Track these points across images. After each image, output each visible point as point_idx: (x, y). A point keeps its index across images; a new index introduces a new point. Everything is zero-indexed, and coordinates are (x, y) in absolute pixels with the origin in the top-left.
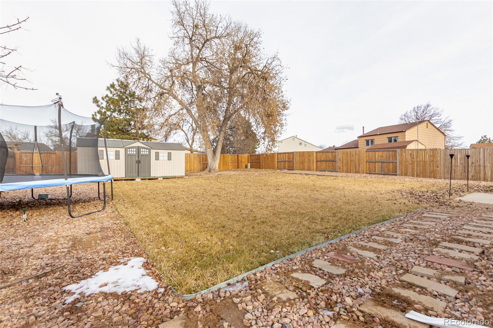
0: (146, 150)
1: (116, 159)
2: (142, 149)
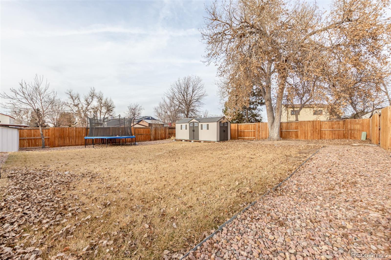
0: (197, 123)
1: (186, 129)
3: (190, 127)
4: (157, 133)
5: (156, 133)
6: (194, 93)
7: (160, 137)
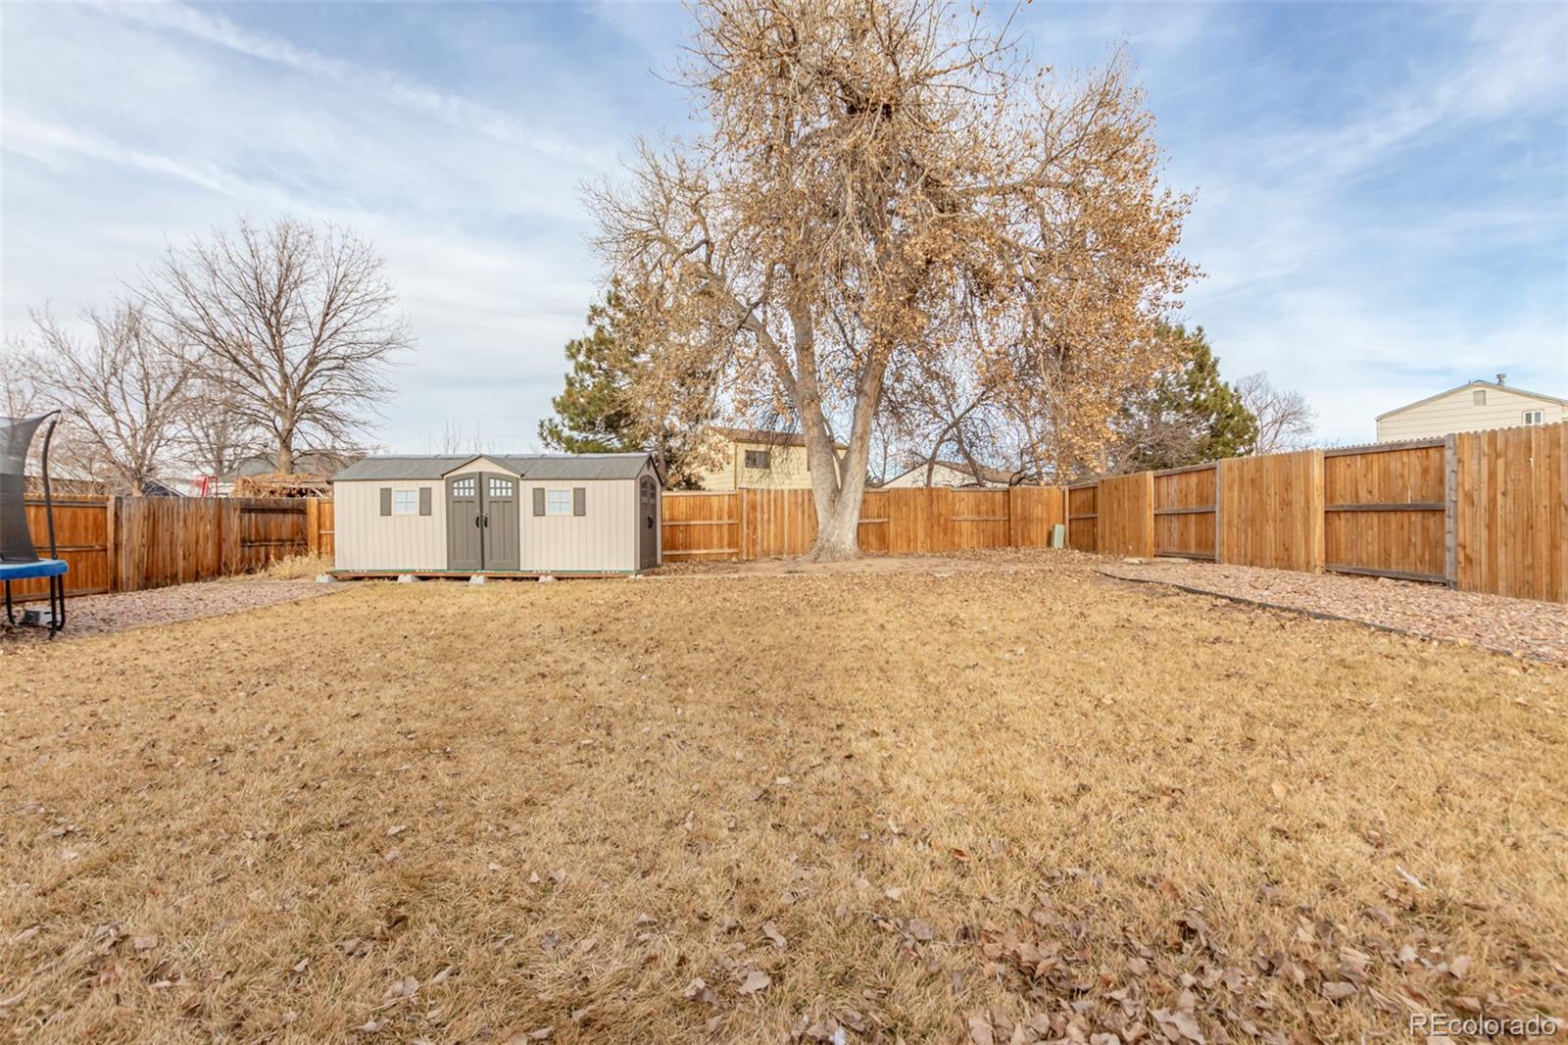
0: (504, 483)
1: (421, 514)
2: (492, 481)
3: (452, 502)
4: (164, 537)
5: (153, 541)
6: (333, 324)
7: (181, 563)
